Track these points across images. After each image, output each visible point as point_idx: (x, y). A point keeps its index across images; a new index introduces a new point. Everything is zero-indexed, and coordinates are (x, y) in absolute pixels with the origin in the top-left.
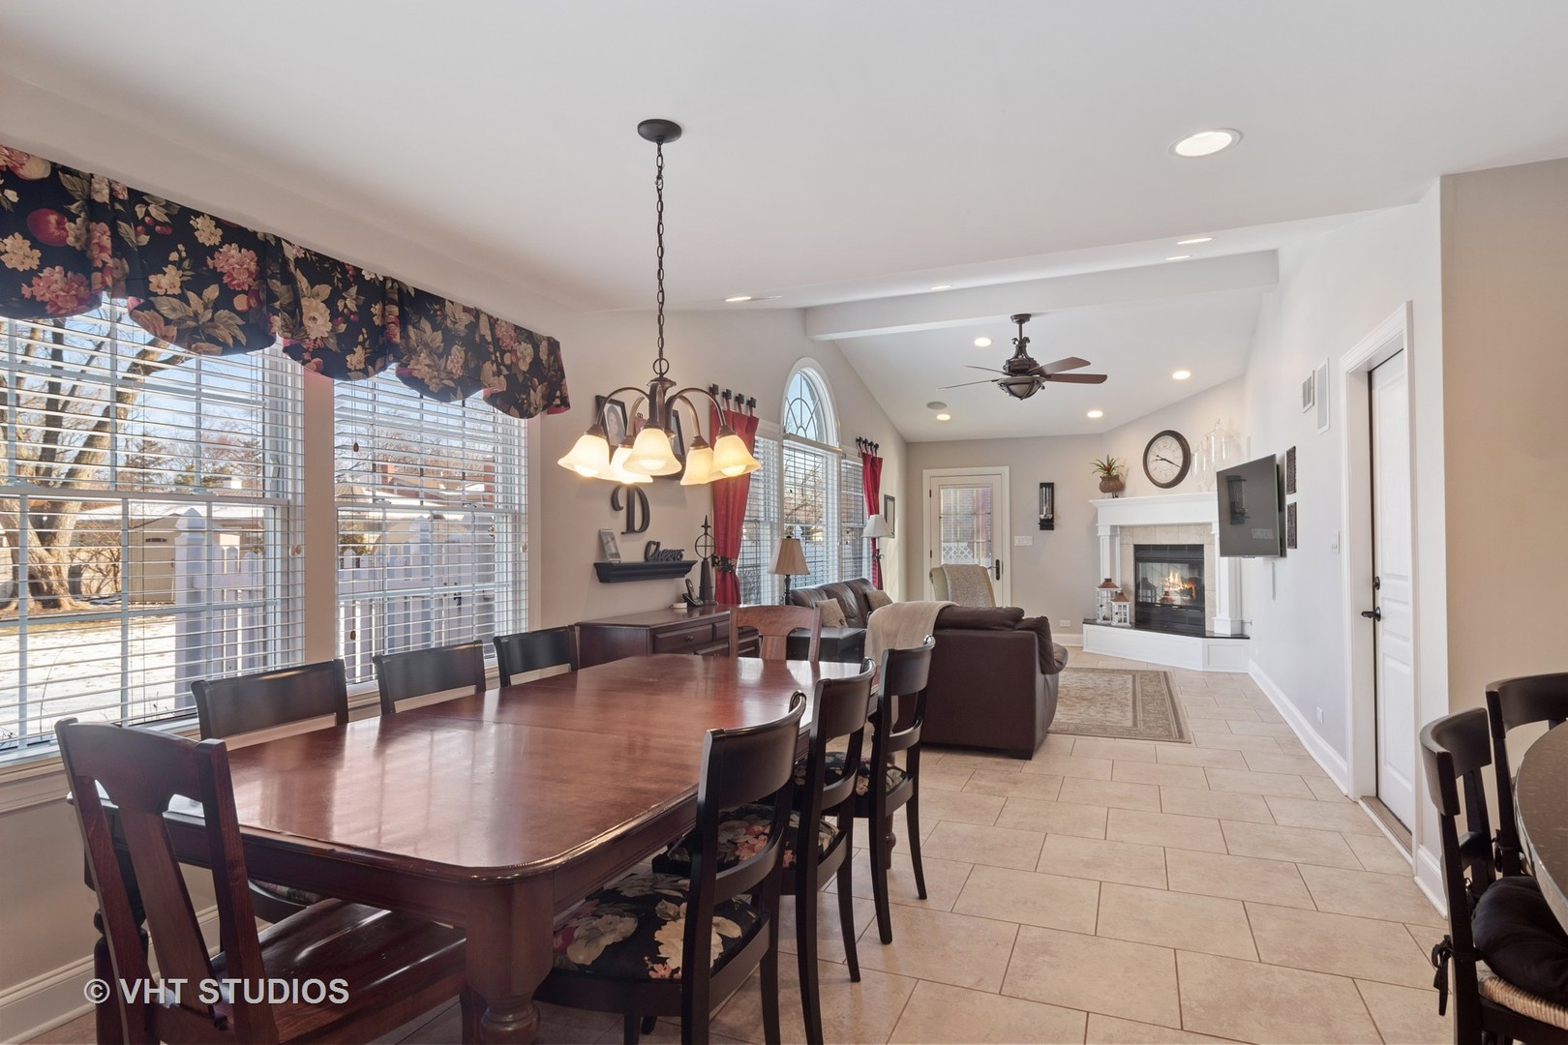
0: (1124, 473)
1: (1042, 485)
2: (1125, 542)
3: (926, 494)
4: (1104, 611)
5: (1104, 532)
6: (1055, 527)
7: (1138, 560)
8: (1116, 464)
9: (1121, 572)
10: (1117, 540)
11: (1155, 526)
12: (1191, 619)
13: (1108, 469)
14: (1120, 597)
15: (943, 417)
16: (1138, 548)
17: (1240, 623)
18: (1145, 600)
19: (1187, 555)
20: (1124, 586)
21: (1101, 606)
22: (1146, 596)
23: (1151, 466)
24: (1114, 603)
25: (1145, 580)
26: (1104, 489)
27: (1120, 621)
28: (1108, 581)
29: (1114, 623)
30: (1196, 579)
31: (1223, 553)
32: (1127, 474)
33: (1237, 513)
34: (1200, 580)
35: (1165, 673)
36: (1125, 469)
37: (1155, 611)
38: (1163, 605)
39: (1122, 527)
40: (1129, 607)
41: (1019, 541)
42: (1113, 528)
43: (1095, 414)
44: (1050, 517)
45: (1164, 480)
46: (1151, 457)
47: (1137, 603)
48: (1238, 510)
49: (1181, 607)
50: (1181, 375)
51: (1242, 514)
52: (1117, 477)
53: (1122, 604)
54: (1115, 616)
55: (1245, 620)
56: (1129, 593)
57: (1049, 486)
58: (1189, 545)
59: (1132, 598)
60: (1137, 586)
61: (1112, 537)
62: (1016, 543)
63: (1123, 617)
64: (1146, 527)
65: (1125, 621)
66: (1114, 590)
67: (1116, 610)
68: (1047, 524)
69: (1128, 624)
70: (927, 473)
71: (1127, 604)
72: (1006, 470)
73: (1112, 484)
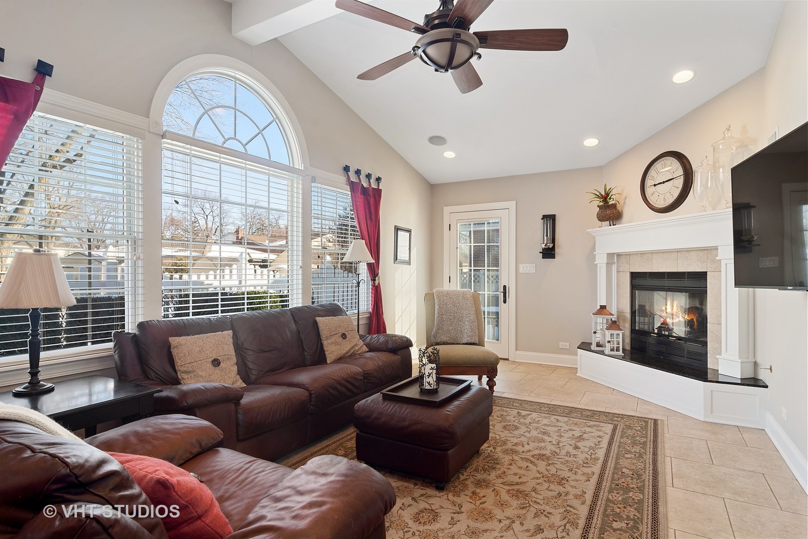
0: (621, 202)
1: (545, 217)
2: (621, 269)
3: (446, 227)
4: (598, 338)
5: (601, 260)
6: (556, 255)
7: (634, 287)
8: (613, 192)
9: (618, 299)
10: (614, 267)
11: (652, 253)
12: (689, 352)
13: (605, 198)
14: (614, 325)
15: (449, 154)
16: (634, 275)
17: (752, 365)
18: (642, 326)
19: (686, 283)
20: (620, 314)
21: (595, 333)
22: (642, 323)
23: (649, 191)
24: (606, 331)
25: (642, 307)
26: (602, 218)
27: (612, 350)
28: (603, 307)
29: (607, 351)
30: (697, 308)
31: (739, 283)
32: (624, 203)
33: (743, 241)
34: (702, 309)
35: (656, 421)
36: (623, 197)
37: (650, 340)
38: (659, 334)
39: (619, 255)
40: (622, 337)
41: (522, 268)
42: (610, 256)
43: (591, 142)
44: (551, 246)
45: (661, 204)
46: (649, 182)
47: (633, 331)
48: (744, 238)
49: (679, 338)
50: (683, 76)
51: (750, 241)
52: (614, 206)
53: (615, 332)
54: (607, 345)
55: (759, 361)
56: (624, 320)
57: (550, 219)
58: (688, 273)
59: (628, 325)
60: (633, 313)
61: (609, 264)
62: (521, 270)
63: (615, 346)
64: (642, 254)
65: (618, 350)
66: (609, 317)
67: (608, 338)
68: (549, 253)
69: (621, 353)
70: (447, 210)
71: (620, 333)
72: (512, 204)
73: (608, 212)
